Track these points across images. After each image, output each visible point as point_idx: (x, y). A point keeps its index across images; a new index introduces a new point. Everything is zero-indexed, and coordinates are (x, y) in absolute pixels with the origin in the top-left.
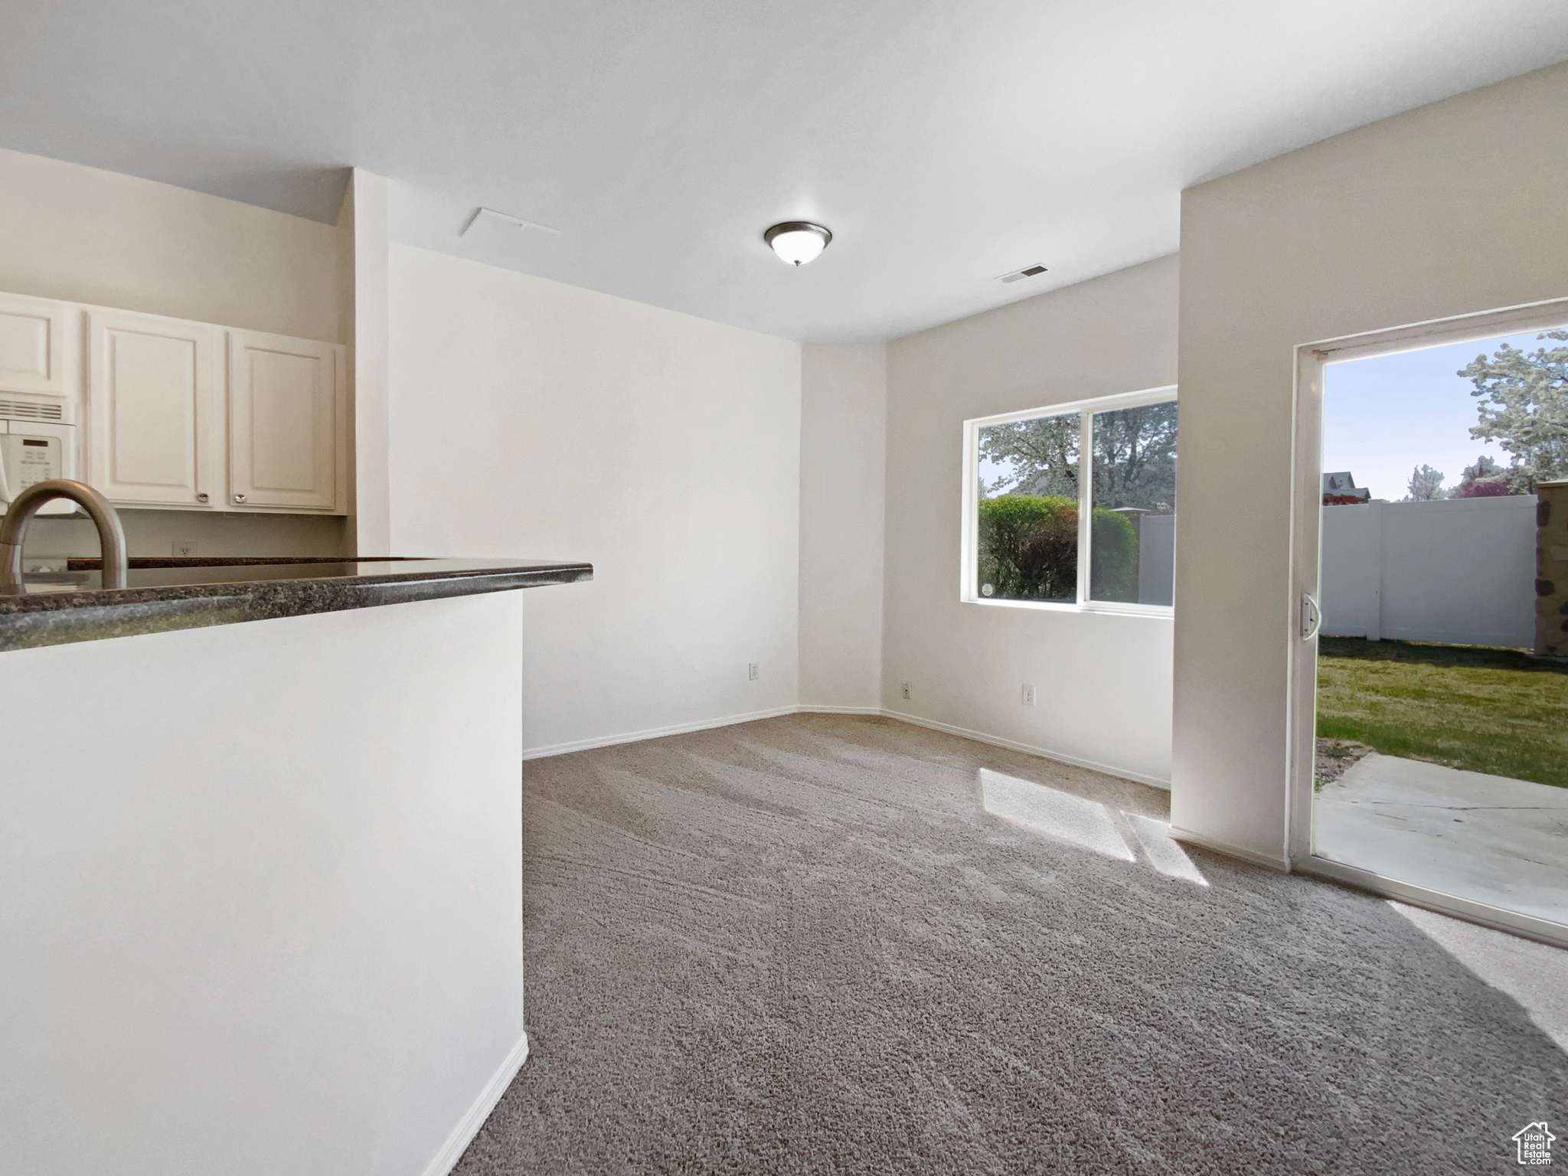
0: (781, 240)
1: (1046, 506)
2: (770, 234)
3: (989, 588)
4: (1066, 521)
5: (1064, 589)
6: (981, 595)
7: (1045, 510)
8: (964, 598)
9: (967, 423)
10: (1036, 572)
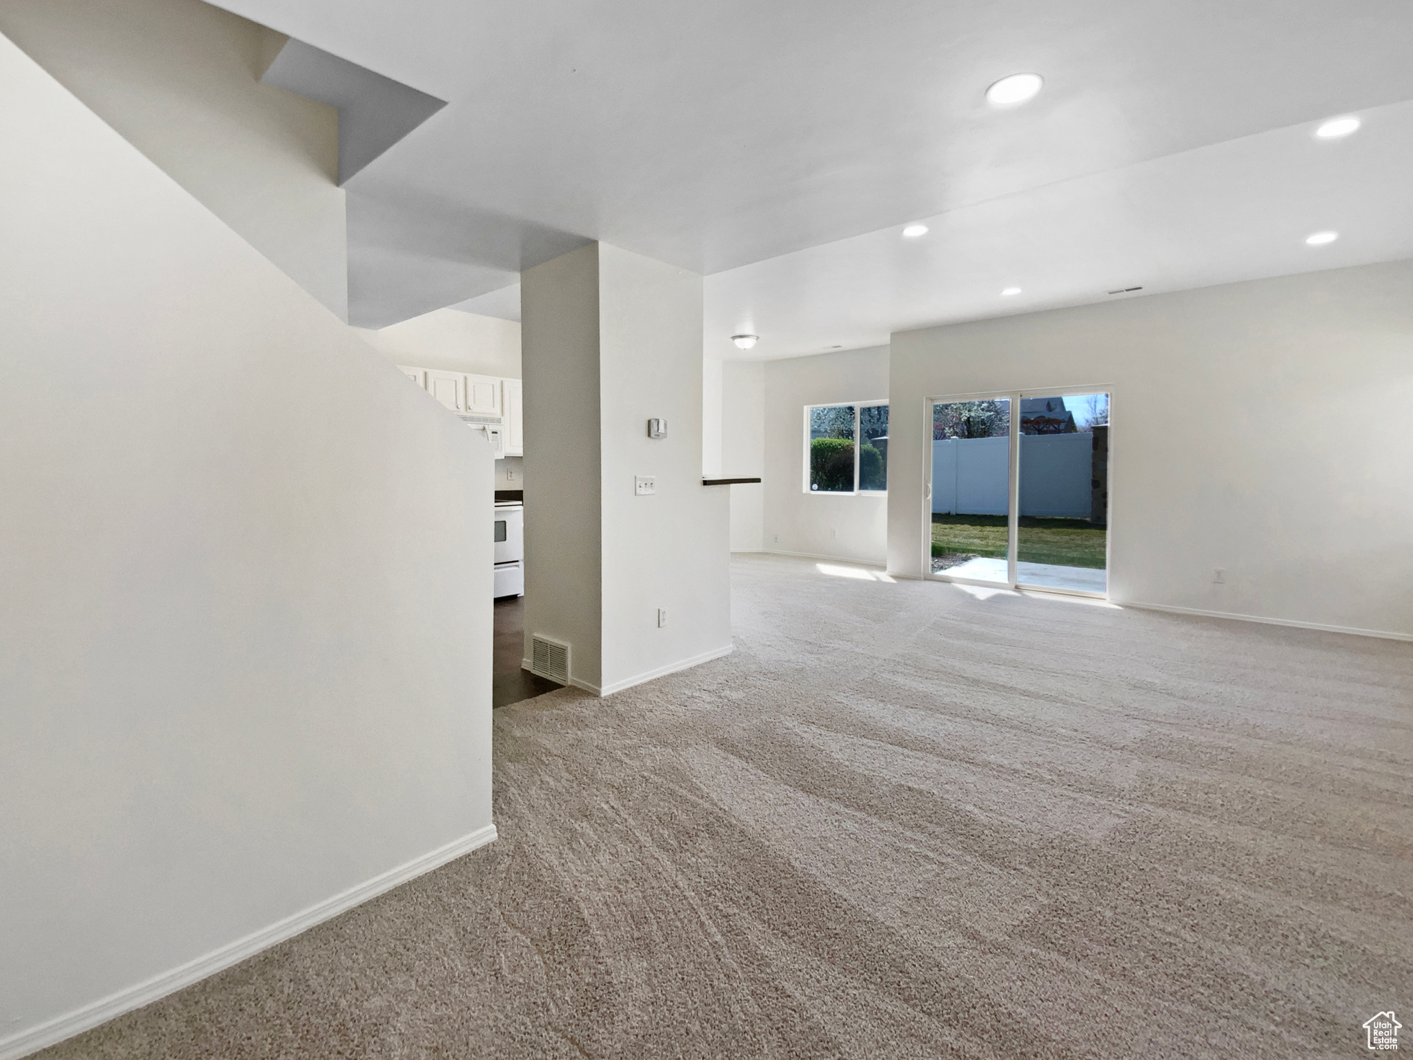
0: (738, 341)
1: (840, 445)
2: (734, 338)
3: (815, 486)
4: (849, 451)
5: (849, 486)
6: (812, 489)
7: (839, 447)
8: (804, 491)
9: (805, 407)
10: (835, 478)
